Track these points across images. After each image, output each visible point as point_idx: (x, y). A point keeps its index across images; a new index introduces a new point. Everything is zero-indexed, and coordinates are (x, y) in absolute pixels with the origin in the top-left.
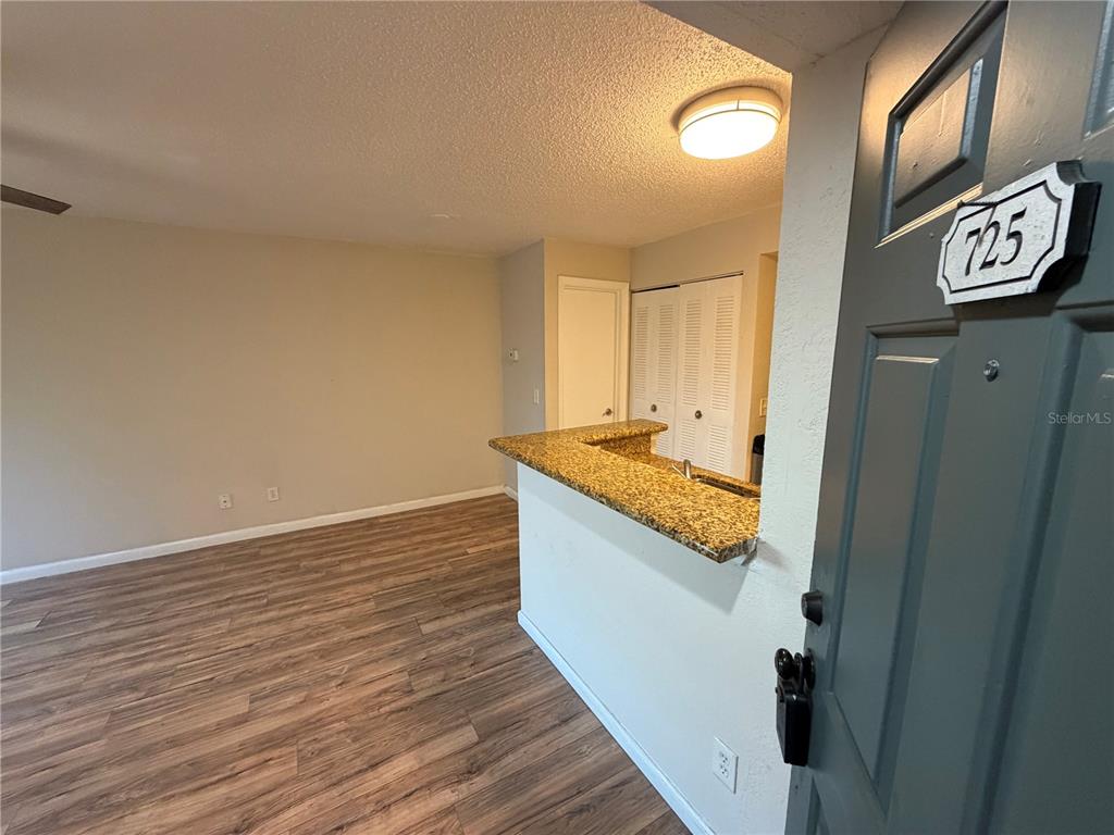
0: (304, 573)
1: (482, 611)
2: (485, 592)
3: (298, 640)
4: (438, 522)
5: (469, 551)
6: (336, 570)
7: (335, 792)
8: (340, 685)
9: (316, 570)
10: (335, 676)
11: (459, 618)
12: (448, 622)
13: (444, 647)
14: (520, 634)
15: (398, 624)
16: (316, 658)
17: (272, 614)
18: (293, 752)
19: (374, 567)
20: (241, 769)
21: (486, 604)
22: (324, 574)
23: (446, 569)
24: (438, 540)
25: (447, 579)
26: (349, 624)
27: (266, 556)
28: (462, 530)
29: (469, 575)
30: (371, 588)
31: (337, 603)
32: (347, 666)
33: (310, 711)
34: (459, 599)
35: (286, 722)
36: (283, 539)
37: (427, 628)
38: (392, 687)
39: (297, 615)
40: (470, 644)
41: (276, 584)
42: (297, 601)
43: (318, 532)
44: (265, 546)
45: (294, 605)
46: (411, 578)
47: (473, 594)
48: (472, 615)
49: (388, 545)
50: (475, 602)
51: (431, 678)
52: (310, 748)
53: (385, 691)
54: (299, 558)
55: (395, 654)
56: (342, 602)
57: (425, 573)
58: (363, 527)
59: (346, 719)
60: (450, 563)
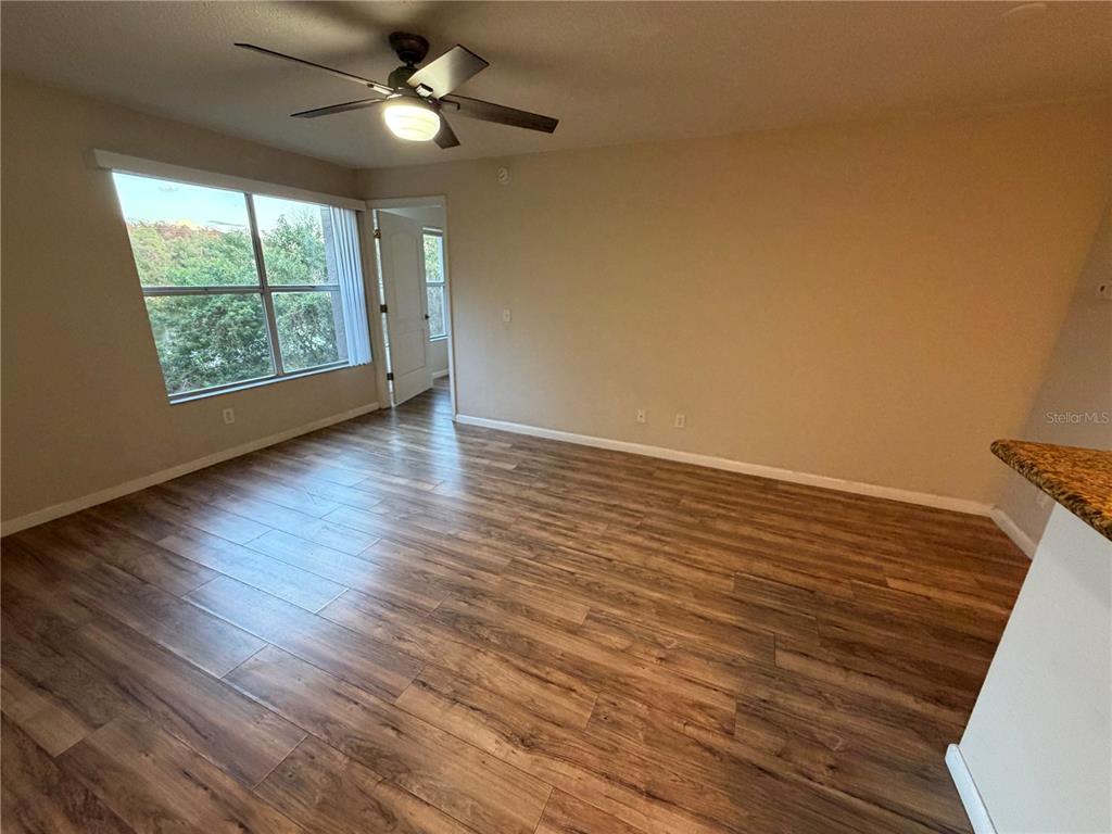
0: (681, 512)
1: (877, 690)
2: (893, 660)
3: (646, 580)
4: (856, 518)
5: (892, 583)
6: (709, 522)
7: (603, 786)
8: (661, 659)
9: (691, 512)
10: (661, 646)
11: (837, 677)
12: (817, 670)
13: (799, 704)
14: (943, 784)
15: (748, 627)
16: (653, 610)
17: (639, 539)
18: (591, 700)
19: (750, 539)
20: (554, 680)
21: (891, 682)
22: (697, 521)
23: (843, 591)
24: (847, 543)
25: (841, 606)
26: (700, 594)
27: (661, 480)
28: (892, 546)
29: (879, 619)
30: (736, 562)
31: (696, 561)
32: (676, 642)
33: (623, 667)
34: (848, 646)
35: (601, 661)
36: (679, 468)
37: (786, 660)
38: (711, 708)
39: (657, 552)
40: (838, 728)
41: (653, 510)
42: (663, 538)
43: (713, 474)
44: (662, 469)
45: (659, 540)
46: (789, 577)
47: (873, 652)
48: (857, 683)
49: (776, 520)
50: (872, 668)
51: (763, 737)
52: (606, 709)
53: (701, 707)
54: (682, 493)
55: (731, 666)
56: (701, 562)
57: (812, 581)
58: (757, 486)
59: (650, 706)
60: (852, 584)
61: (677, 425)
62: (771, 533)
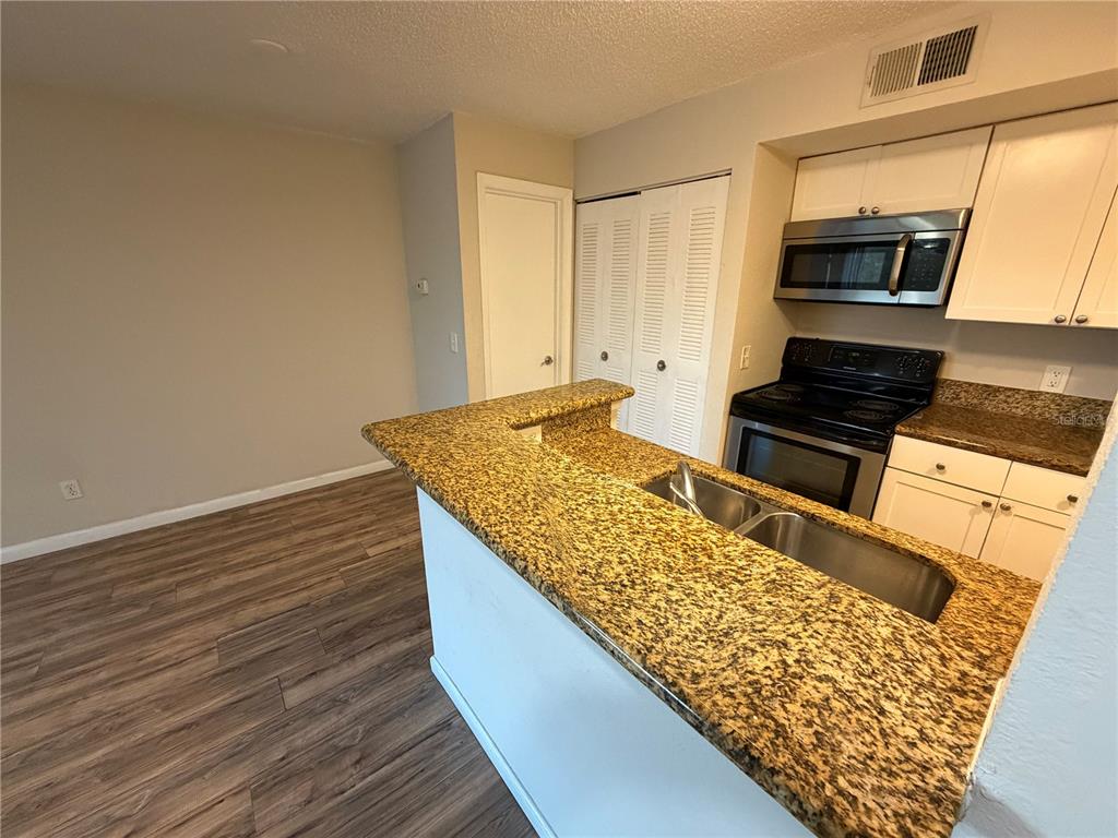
0: (120, 608)
1: (379, 656)
2: (387, 619)
3: (72, 747)
4: (332, 508)
5: (371, 552)
6: (171, 599)
9: (133, 602)
10: (122, 819)
11: (347, 671)
12: (329, 680)
13: (316, 730)
15: (247, 693)
16: (96, 781)
17: (39, 696)
19: (228, 589)
21: (387, 640)
22: (146, 609)
23: (338, 583)
24: (328, 537)
25: (336, 602)
26: (168, 702)
27: (66, 582)
28: (364, 519)
29: (368, 591)
30: (216, 628)
31: (157, 662)
32: (148, 793)
34: (349, 635)
36: (99, 551)
37: (294, 697)
39: (83, 693)
40: (357, 719)
41: (61, 635)
43: (158, 535)
44: (59, 567)
45: (83, 672)
46: (278, 605)
47: (370, 624)
48: (365, 662)
49: (255, 551)
50: (371, 639)
51: (290, 798)
54: (114, 583)
56: (167, 657)
57: (305, 594)
58: (222, 524)
60: (341, 573)
61: (67, 496)
62: (251, 568)
